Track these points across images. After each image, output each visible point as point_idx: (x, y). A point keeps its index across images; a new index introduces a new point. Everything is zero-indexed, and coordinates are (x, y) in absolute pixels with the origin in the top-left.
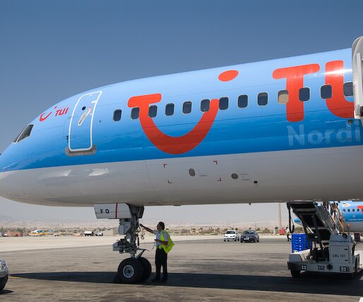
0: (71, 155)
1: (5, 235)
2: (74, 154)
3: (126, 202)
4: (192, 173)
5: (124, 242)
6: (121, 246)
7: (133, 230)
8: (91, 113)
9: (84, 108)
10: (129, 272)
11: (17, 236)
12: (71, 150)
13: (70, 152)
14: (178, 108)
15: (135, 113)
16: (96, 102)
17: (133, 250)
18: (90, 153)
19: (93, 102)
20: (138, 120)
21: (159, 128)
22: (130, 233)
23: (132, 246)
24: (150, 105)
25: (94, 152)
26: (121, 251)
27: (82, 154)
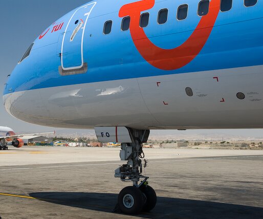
0: (64, 74)
1: (88, 145)
2: (67, 73)
3: (126, 125)
4: (189, 92)
5: (127, 168)
6: (124, 172)
7: (135, 155)
8: (83, 27)
9: (77, 22)
10: (130, 201)
11: (97, 146)
12: (64, 69)
13: (64, 71)
14: (172, 14)
15: (126, 24)
16: (88, 14)
17: (135, 177)
18: (81, 72)
19: (86, 14)
20: (128, 32)
21: (151, 40)
22: (132, 159)
23: (134, 173)
24: (142, 13)
25: (85, 70)
26: (123, 178)
27: (74, 72)
